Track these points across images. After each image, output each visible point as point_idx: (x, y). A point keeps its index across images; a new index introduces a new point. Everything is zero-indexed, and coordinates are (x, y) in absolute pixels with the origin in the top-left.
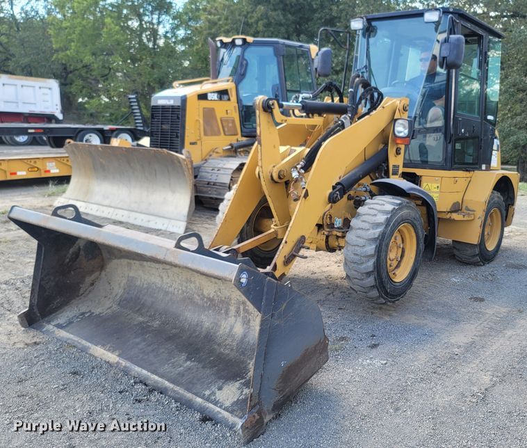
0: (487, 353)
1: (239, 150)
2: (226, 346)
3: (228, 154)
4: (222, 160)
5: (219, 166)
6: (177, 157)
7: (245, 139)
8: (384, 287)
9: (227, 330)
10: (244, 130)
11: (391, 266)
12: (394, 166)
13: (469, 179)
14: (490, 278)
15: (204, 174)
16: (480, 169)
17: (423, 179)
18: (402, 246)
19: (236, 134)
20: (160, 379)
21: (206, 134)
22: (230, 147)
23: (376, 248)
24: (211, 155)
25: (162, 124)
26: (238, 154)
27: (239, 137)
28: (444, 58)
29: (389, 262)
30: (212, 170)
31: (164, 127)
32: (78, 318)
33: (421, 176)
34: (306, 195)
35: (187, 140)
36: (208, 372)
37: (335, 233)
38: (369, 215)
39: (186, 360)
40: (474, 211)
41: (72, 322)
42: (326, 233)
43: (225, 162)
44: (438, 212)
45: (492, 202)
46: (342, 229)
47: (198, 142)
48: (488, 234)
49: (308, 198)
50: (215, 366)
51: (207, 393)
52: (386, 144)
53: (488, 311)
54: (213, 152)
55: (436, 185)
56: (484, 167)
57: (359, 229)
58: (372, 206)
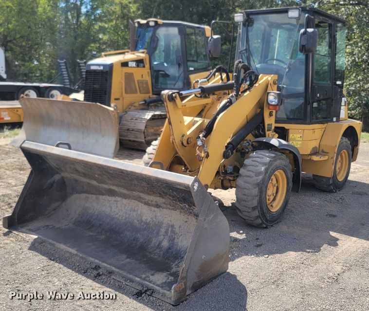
0: (339, 252)
1: (151, 105)
2: (155, 254)
3: (142, 107)
4: (139, 112)
5: (137, 116)
6: (107, 110)
7: (155, 96)
8: (265, 216)
9: (157, 244)
10: (155, 89)
11: (269, 200)
12: (268, 125)
13: (324, 129)
14: (341, 201)
15: (125, 122)
16: (332, 121)
17: (290, 131)
18: (276, 185)
19: (149, 93)
20: (108, 266)
21: (126, 93)
22: (144, 102)
23: (258, 190)
24: (130, 108)
25: (93, 84)
26: (150, 107)
27: (151, 94)
28: (303, 46)
29: (267, 197)
30: (131, 119)
31: (95, 86)
32: (44, 227)
33: (288, 129)
34: (207, 156)
35: (113, 97)
36: (143, 265)
37: (228, 177)
38: (253, 166)
39: (127, 258)
40: (328, 153)
41: (40, 229)
42: (222, 178)
43: (141, 114)
44: (301, 155)
45: (342, 145)
46: (233, 174)
47: (121, 99)
48: (339, 169)
49: (209, 158)
50: (148, 263)
51: (144, 276)
52: (262, 109)
53: (339, 224)
54: (132, 106)
55: (299, 136)
56: (335, 119)
57: (246, 176)
58: (254, 159)
